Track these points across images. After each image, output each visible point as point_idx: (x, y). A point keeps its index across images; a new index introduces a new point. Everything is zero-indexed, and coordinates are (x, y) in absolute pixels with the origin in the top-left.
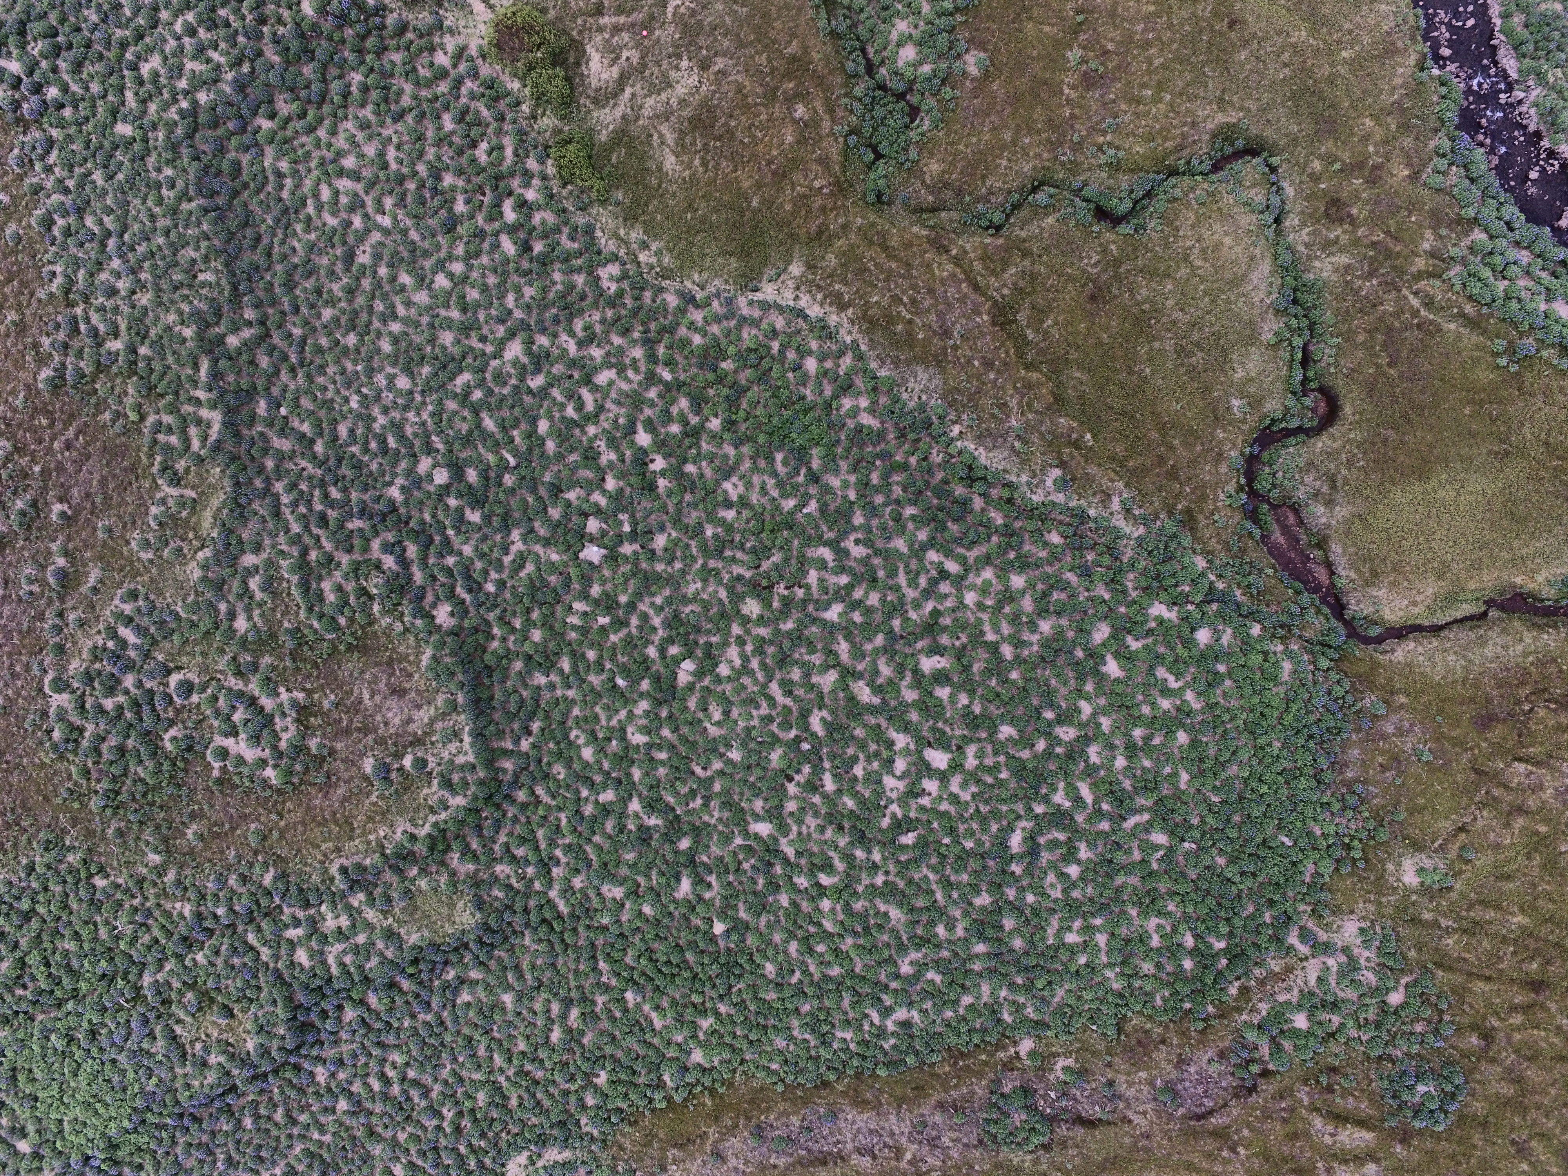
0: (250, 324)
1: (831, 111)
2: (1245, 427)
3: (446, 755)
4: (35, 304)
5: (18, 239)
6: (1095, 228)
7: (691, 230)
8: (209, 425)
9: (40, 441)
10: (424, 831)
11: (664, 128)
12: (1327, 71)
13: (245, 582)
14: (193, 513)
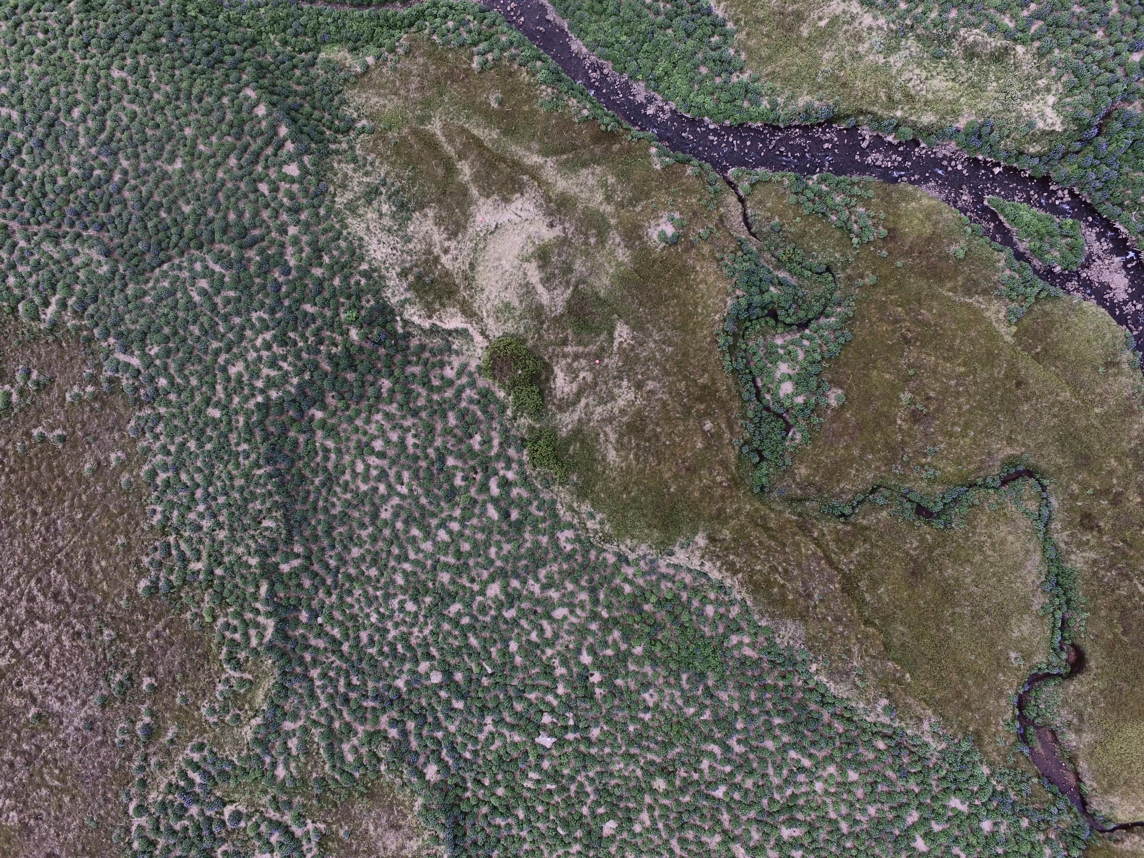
0: (298, 556)
1: (731, 428)
2: (1020, 673)
4: (138, 533)
5: (129, 483)
6: (917, 523)
7: (626, 507)
8: (265, 628)
9: (137, 631)
11: (608, 429)
12: (1084, 422)
13: (285, 743)
14: (249, 690)
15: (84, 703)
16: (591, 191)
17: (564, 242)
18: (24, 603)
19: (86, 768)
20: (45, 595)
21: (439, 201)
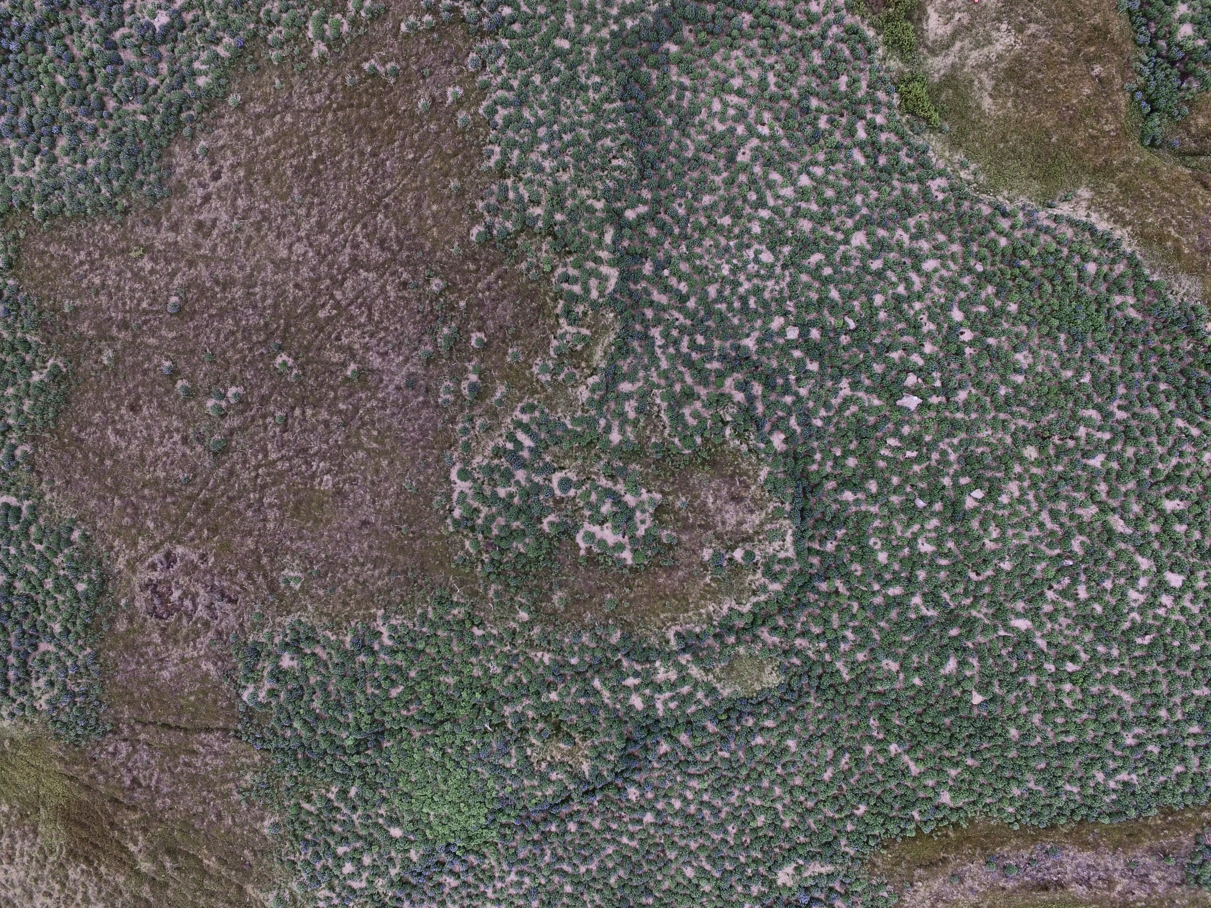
0: (645, 203)
1: (1122, 73)
3: (771, 551)
4: (474, 175)
5: (466, 121)
7: (1004, 156)
8: (606, 279)
9: (467, 281)
10: (746, 608)
11: (983, 76)
13: (622, 406)
14: (587, 346)
15: (406, 360)
18: (348, 250)
19: (405, 430)
20: (370, 242)
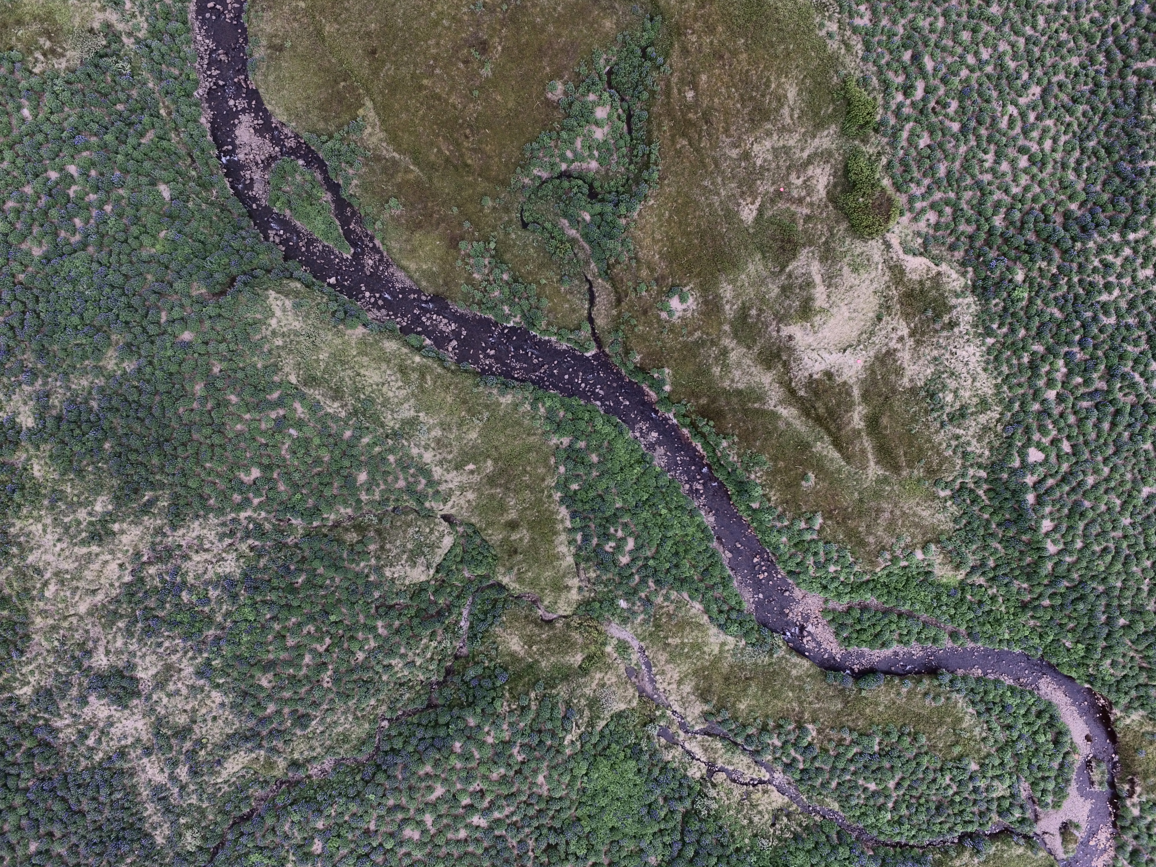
1: (668, 85)
7: (794, 35)
11: (788, 120)
16: (739, 364)
17: (782, 319)
21: (894, 391)
